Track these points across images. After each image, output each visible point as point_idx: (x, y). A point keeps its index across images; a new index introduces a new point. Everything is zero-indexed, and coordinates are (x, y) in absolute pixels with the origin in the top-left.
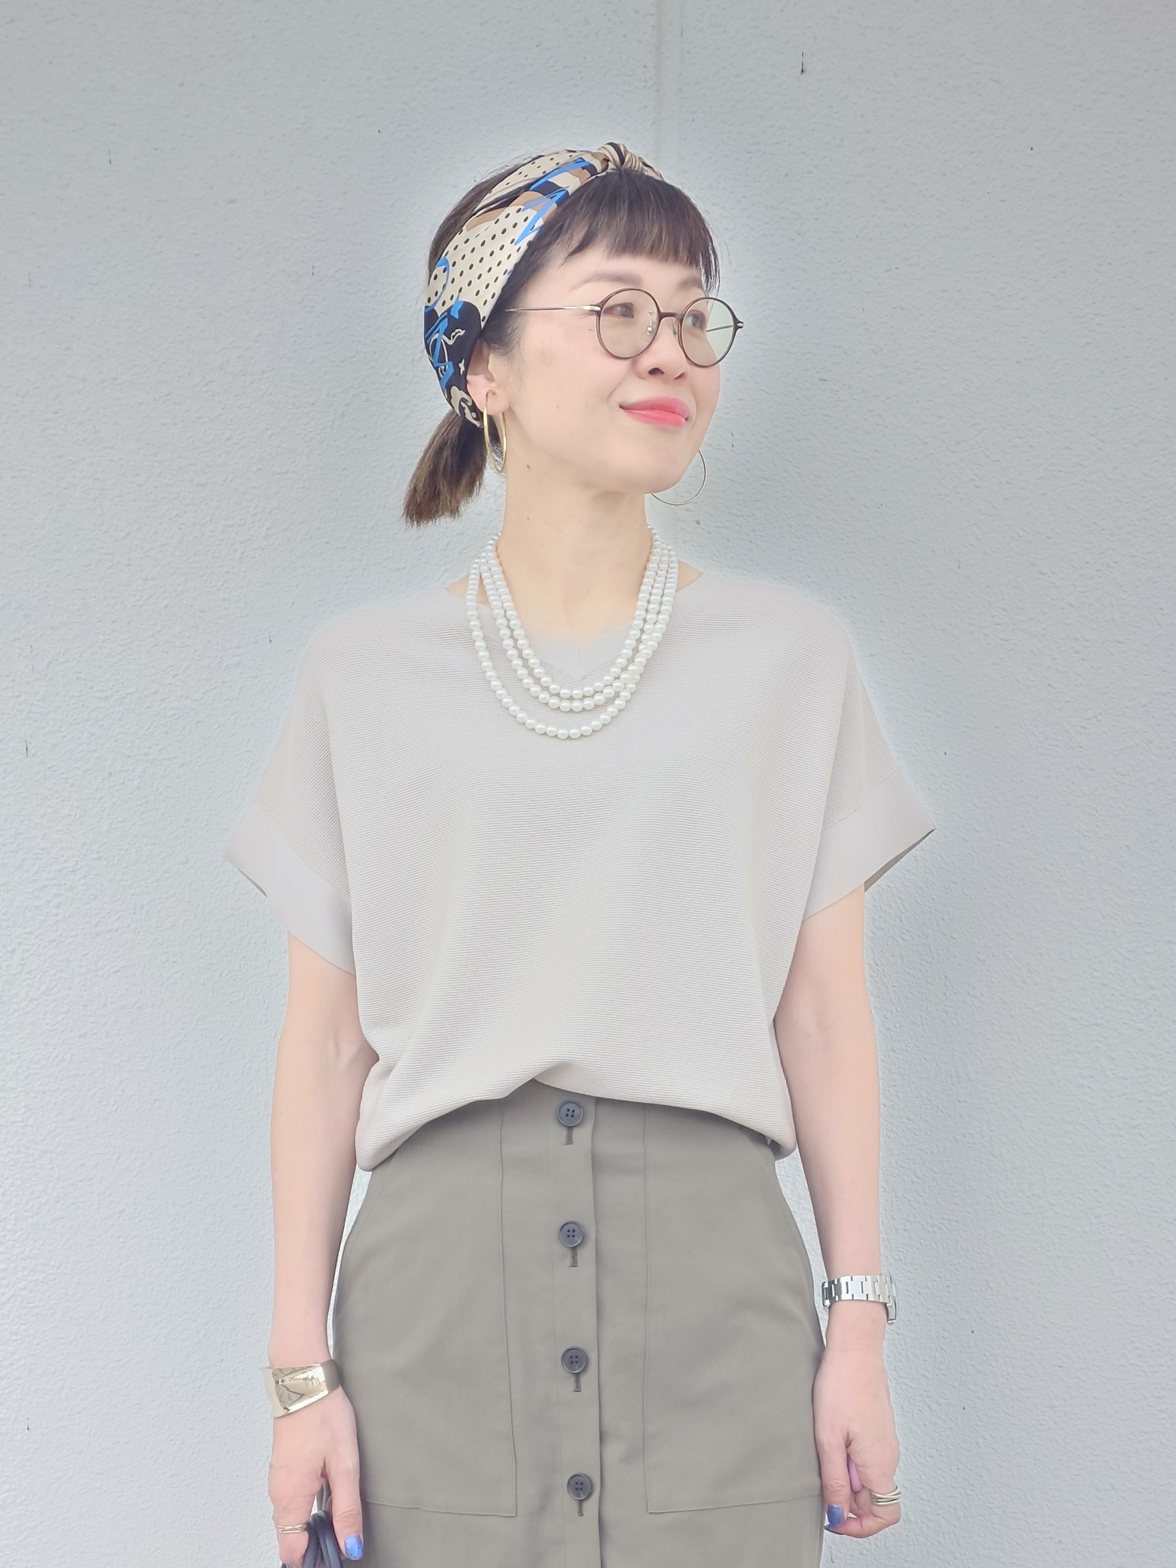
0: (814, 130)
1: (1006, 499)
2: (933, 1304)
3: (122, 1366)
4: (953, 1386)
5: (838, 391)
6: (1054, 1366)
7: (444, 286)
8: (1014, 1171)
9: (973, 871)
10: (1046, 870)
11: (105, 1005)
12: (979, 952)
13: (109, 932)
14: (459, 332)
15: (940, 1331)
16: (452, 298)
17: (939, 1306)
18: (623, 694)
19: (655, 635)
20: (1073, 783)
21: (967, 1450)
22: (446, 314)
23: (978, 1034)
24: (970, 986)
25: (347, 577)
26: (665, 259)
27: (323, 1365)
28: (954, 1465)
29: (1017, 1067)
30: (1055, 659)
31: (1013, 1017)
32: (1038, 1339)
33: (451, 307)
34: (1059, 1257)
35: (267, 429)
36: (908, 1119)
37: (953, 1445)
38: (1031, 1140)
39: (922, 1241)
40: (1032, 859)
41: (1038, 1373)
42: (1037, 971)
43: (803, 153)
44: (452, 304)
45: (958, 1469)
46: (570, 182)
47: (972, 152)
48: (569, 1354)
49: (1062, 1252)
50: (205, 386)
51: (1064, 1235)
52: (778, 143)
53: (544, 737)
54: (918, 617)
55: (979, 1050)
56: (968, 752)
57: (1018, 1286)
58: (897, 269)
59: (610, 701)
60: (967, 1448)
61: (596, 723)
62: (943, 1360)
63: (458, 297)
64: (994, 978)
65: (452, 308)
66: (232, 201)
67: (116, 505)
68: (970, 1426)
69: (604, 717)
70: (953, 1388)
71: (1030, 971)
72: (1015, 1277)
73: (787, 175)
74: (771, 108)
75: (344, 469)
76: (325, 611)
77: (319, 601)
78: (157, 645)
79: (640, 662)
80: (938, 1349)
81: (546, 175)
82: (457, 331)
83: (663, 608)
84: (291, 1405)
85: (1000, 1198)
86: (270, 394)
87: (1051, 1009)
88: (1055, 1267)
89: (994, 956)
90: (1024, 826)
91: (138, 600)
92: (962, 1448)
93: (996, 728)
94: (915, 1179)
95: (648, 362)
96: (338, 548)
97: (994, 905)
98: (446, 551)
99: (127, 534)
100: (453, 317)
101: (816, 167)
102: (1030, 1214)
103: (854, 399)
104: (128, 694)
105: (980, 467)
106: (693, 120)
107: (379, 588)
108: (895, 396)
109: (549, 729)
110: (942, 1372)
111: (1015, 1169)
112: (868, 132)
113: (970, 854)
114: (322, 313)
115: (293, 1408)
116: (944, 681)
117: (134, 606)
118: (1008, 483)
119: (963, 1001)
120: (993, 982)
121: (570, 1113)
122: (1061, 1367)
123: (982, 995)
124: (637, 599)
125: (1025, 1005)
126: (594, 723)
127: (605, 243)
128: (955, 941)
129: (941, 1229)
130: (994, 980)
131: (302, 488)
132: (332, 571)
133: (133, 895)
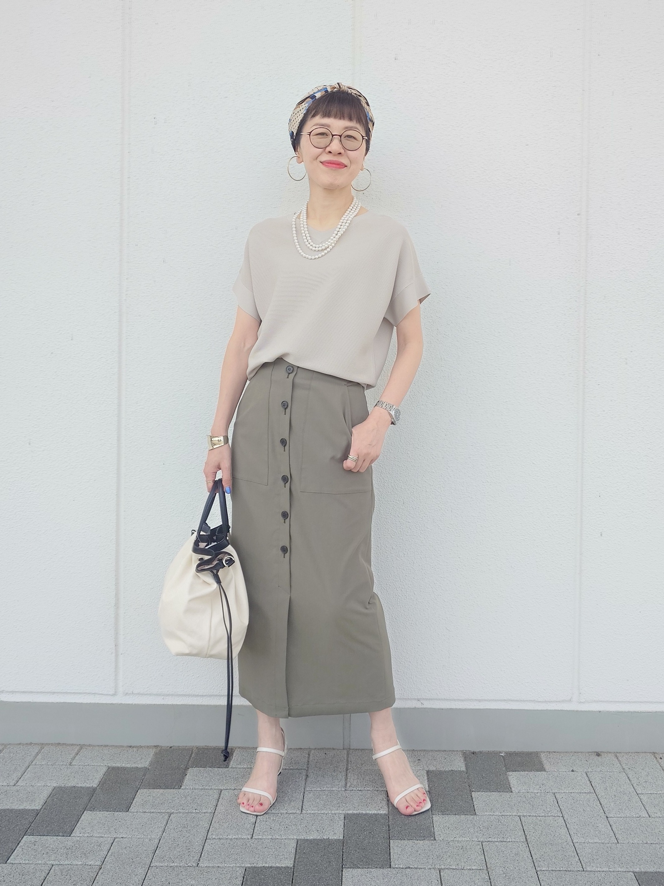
19: (343, 229)
26: (340, 119)
27: (223, 436)
36: (426, 372)
39: (430, 408)
46: (318, 95)
48: (281, 441)
53: (305, 258)
59: (326, 249)
61: (320, 255)
79: (337, 238)
81: (314, 93)
83: (348, 222)
84: (214, 446)
94: (428, 389)
95: (328, 149)
109: (307, 256)
115: (215, 447)
121: (289, 369)
124: (341, 219)
127: (321, 114)
129: (436, 404)
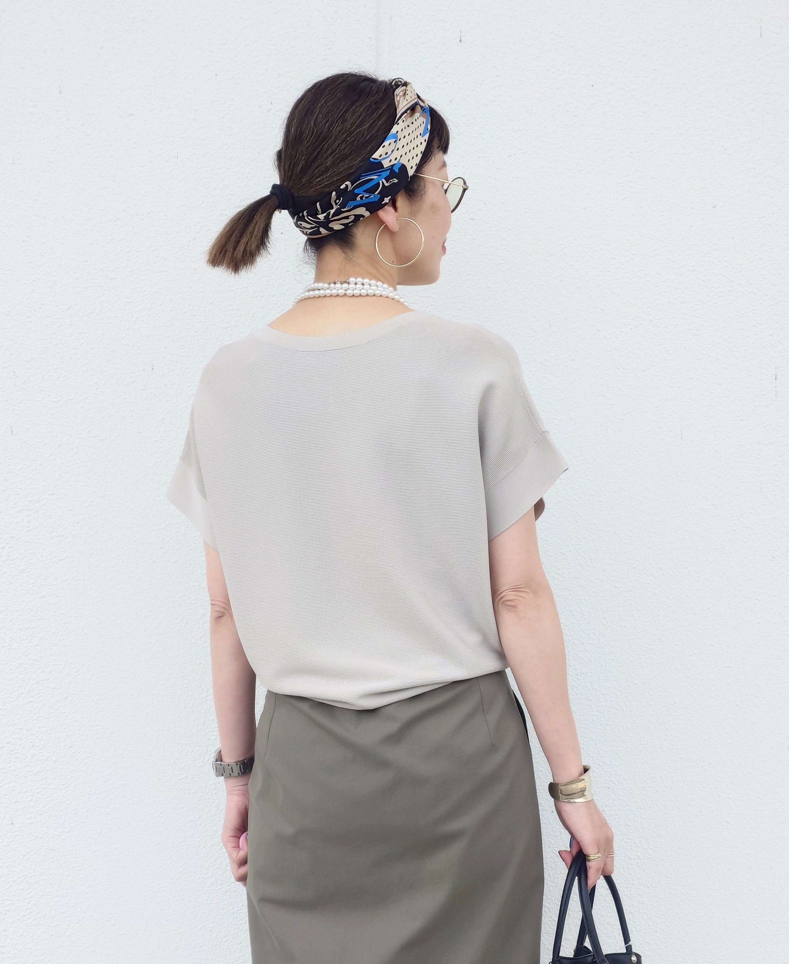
0: (467, 75)
1: (578, 288)
2: (535, 752)
3: (67, 788)
4: (546, 799)
5: (480, 226)
6: (605, 788)
7: (393, 151)
8: (582, 675)
9: (558, 502)
10: (600, 501)
11: (56, 579)
12: (561, 549)
13: (59, 536)
14: (395, 180)
15: (539, 767)
16: (396, 159)
17: (538, 753)
20: (616, 451)
21: (554, 836)
22: (390, 167)
23: (561, 596)
24: (556, 568)
25: (197, 332)
28: (547, 845)
29: (584, 615)
30: (606, 380)
31: (581, 586)
32: (595, 772)
33: (395, 164)
34: (607, 725)
35: (151, 247)
37: (546, 833)
38: (591, 657)
40: (592, 495)
41: (595, 792)
42: (595, 559)
43: (460, 88)
44: (395, 163)
45: (549, 847)
47: (558, 88)
49: (609, 721)
50: (115, 221)
51: (611, 712)
52: (446, 82)
54: (526, 355)
55: (561, 605)
56: (555, 433)
57: (584, 741)
58: (515, 155)
60: (555, 835)
62: (540, 784)
63: (399, 160)
64: (570, 563)
65: (395, 166)
67: (63, 290)
68: (556, 822)
70: (546, 800)
71: (591, 559)
72: (582, 736)
73: (451, 101)
74: (443, 61)
75: (195, 270)
76: (184, 352)
77: (181, 346)
78: (87, 371)
80: (538, 778)
82: (394, 179)
85: (574, 691)
86: (153, 226)
87: (602, 581)
88: (606, 730)
89: (570, 551)
90: (587, 476)
91: (76, 345)
92: (551, 835)
93: (572, 419)
96: (192, 315)
97: (570, 521)
98: (253, 317)
99: (70, 307)
100: (394, 171)
101: (468, 96)
102: (591, 700)
103: (490, 230)
104: (70, 400)
105: (563, 269)
106: (397, 69)
107: (215, 338)
108: (513, 228)
110: (540, 791)
111: (583, 674)
112: (498, 76)
113: (557, 492)
114: (183, 180)
116: (541, 392)
117: (74, 348)
118: (579, 278)
119: (552, 577)
120: (569, 566)
122: (609, 788)
123: (563, 573)
125: (588, 579)
128: (547, 542)
130: (570, 565)
131: (171, 281)
132: (188, 329)
133: (73, 515)
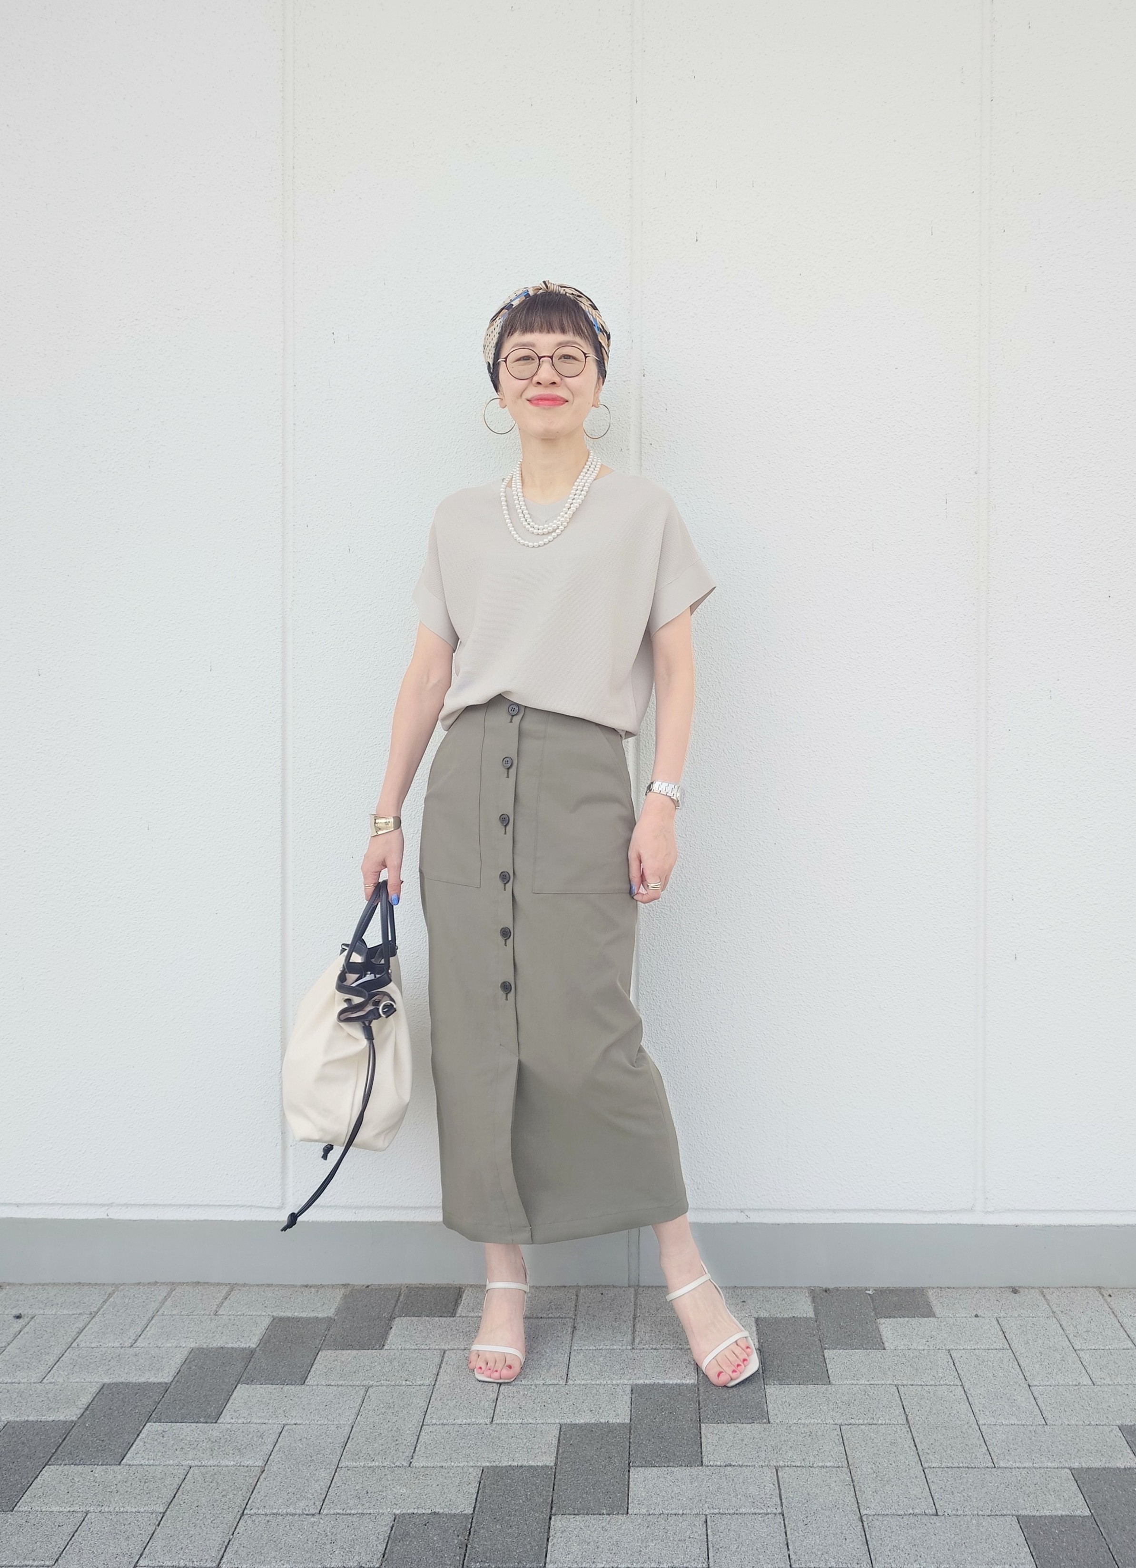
11: (385, 665)
13: (387, 632)
18: (560, 527)
19: (579, 501)
27: (393, 817)
46: (516, 303)
48: (500, 818)
53: (524, 546)
59: (554, 531)
61: (546, 540)
66: (440, 302)
69: (550, 537)
74: (683, 257)
78: (408, 502)
79: (570, 514)
81: (511, 300)
83: (584, 488)
84: (379, 831)
91: (400, 482)
99: (394, 452)
104: (395, 524)
109: (526, 543)
112: (726, 268)
115: (379, 833)
121: (513, 711)
124: (573, 485)
126: (545, 540)
127: (519, 329)
